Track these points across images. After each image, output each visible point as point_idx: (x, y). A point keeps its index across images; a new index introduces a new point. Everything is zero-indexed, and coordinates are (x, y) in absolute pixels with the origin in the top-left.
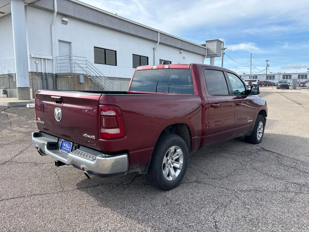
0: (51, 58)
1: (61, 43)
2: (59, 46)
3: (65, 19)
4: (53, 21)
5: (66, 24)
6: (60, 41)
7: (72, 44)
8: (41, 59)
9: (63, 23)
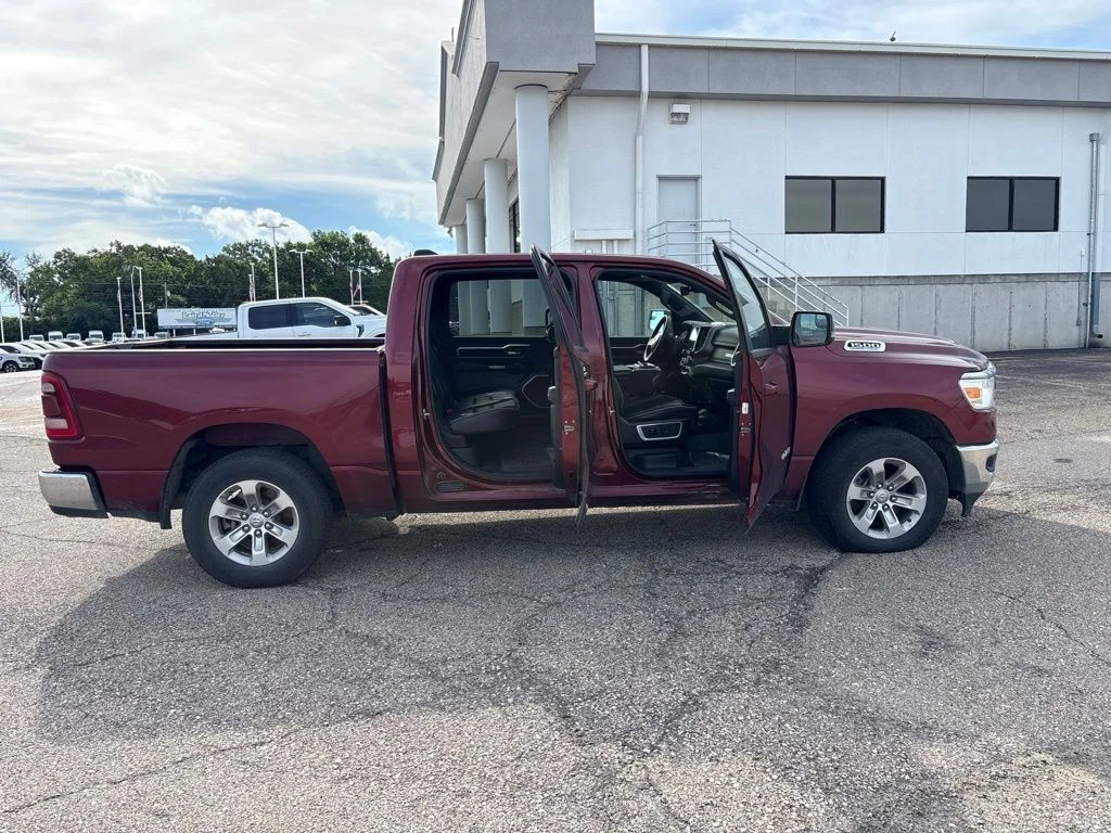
0: (629, 234)
1: (667, 185)
2: (659, 194)
3: (679, 108)
4: (638, 123)
5: (685, 122)
6: (661, 179)
7: (704, 183)
8: (600, 241)
9: (673, 123)
